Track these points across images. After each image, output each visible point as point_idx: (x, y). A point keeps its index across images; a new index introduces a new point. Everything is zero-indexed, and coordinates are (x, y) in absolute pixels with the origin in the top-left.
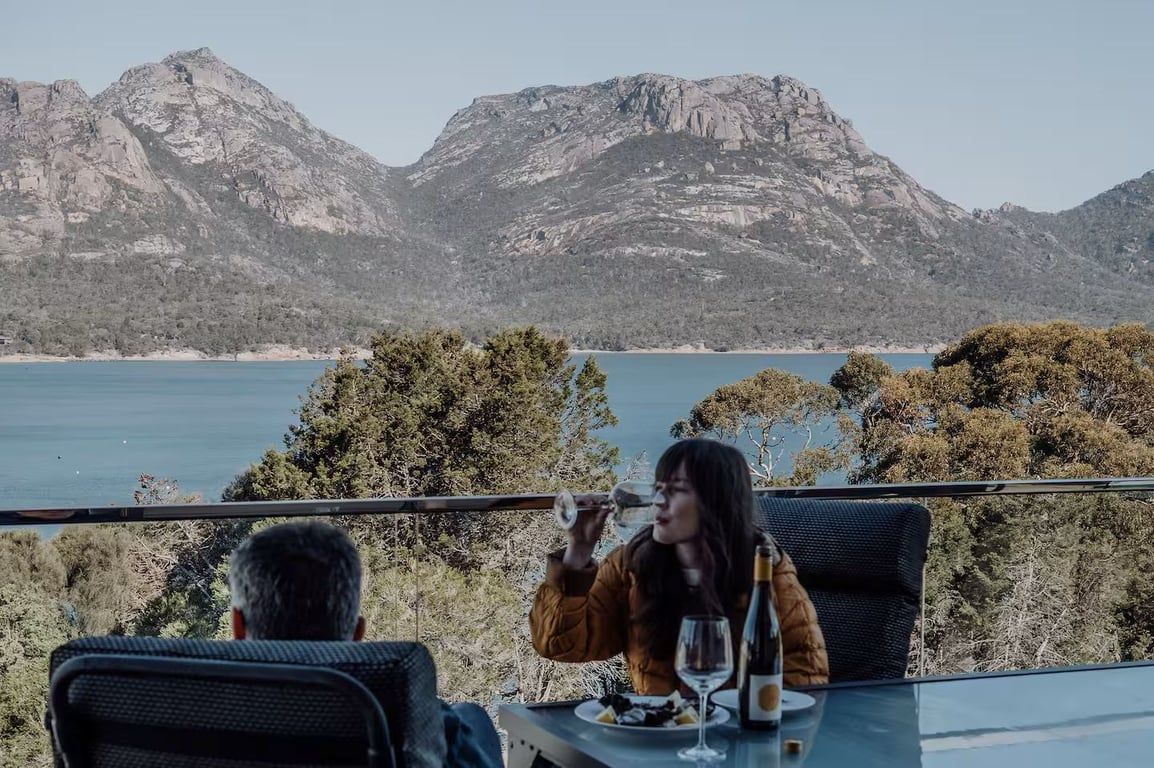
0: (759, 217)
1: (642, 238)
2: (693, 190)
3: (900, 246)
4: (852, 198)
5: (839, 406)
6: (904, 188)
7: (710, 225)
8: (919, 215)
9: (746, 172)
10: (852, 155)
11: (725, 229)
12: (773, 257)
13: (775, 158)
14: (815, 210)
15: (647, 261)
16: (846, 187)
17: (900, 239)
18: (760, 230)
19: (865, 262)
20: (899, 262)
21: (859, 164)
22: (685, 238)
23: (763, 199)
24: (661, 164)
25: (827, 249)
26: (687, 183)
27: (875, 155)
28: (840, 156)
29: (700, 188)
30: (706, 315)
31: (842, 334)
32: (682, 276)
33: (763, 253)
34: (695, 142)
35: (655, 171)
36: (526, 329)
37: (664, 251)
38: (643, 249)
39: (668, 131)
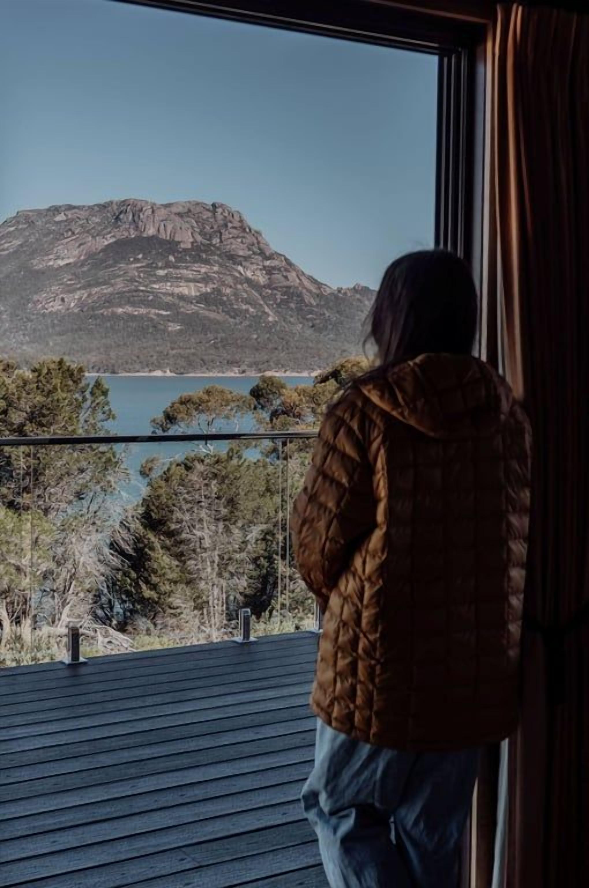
0: (204, 290)
1: (128, 302)
2: (161, 272)
3: (292, 309)
4: (262, 279)
5: (255, 408)
6: (294, 274)
7: (172, 295)
8: (304, 291)
9: (195, 262)
10: (262, 253)
11: (182, 297)
12: (213, 315)
13: (213, 254)
14: (239, 286)
15: (132, 317)
16: (258, 273)
17: (292, 305)
18: (204, 298)
19: (270, 319)
20: (292, 320)
21: (266, 258)
22: (156, 303)
23: (206, 279)
24: (140, 256)
25: (247, 311)
26: (157, 268)
27: (276, 253)
28: (254, 253)
29: (166, 271)
30: (170, 352)
31: (256, 364)
32: (154, 327)
33: (207, 313)
34: (162, 242)
35: (137, 260)
36: (58, 360)
37: (143, 311)
38: (129, 309)
39: (145, 235)
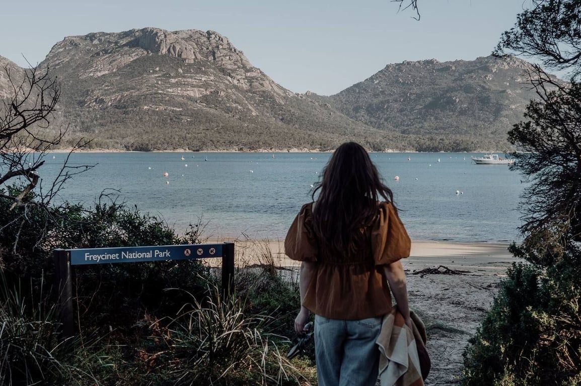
0: (205, 93)
1: (151, 102)
2: (173, 81)
3: (267, 107)
4: (245, 86)
6: (267, 82)
7: (182, 96)
8: (275, 94)
9: (197, 73)
10: (244, 67)
11: (189, 98)
12: (212, 111)
13: (209, 67)
14: (230, 91)
15: (155, 112)
16: (242, 81)
17: (267, 104)
18: (205, 99)
19: (253, 114)
20: (268, 115)
21: (247, 71)
22: (171, 102)
23: (206, 85)
24: (157, 69)
25: (236, 108)
26: (170, 77)
27: (254, 67)
28: (239, 67)
29: (176, 80)
32: (171, 119)
34: (173, 59)
35: (155, 72)
37: (162, 108)
38: (152, 107)
39: (160, 54)
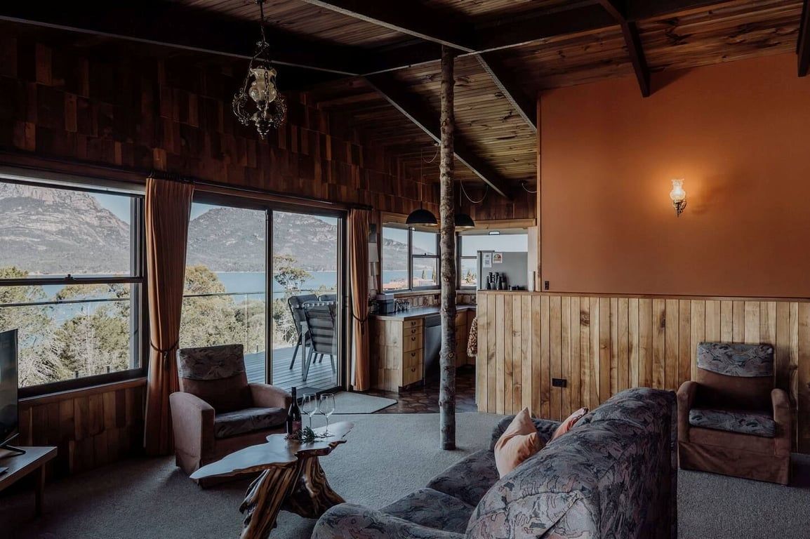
0: (60, 228)
1: (12, 234)
2: (34, 217)
3: (114, 239)
4: (96, 222)
5: (110, 291)
6: (114, 220)
7: (41, 230)
8: (120, 230)
9: (55, 212)
10: (95, 208)
11: (46, 231)
12: (66, 242)
13: (66, 208)
14: (82, 226)
15: (14, 242)
16: (93, 219)
17: (114, 237)
18: (61, 232)
19: (100, 244)
20: (114, 245)
21: (99, 212)
22: (31, 234)
23: (62, 222)
24: (20, 208)
25: (87, 239)
26: (31, 214)
27: (104, 209)
28: (91, 208)
29: (36, 217)
30: (40, 262)
31: (93, 268)
32: (29, 247)
33: (62, 240)
34: (34, 200)
35: (17, 210)
36: (12, 267)
37: (22, 239)
38: (13, 238)
39: (23, 196)
